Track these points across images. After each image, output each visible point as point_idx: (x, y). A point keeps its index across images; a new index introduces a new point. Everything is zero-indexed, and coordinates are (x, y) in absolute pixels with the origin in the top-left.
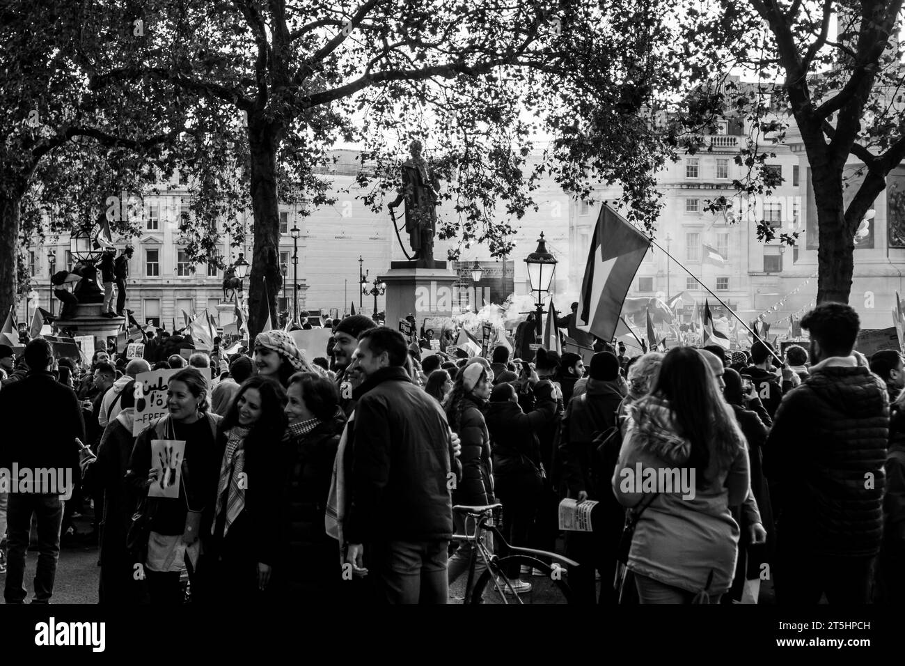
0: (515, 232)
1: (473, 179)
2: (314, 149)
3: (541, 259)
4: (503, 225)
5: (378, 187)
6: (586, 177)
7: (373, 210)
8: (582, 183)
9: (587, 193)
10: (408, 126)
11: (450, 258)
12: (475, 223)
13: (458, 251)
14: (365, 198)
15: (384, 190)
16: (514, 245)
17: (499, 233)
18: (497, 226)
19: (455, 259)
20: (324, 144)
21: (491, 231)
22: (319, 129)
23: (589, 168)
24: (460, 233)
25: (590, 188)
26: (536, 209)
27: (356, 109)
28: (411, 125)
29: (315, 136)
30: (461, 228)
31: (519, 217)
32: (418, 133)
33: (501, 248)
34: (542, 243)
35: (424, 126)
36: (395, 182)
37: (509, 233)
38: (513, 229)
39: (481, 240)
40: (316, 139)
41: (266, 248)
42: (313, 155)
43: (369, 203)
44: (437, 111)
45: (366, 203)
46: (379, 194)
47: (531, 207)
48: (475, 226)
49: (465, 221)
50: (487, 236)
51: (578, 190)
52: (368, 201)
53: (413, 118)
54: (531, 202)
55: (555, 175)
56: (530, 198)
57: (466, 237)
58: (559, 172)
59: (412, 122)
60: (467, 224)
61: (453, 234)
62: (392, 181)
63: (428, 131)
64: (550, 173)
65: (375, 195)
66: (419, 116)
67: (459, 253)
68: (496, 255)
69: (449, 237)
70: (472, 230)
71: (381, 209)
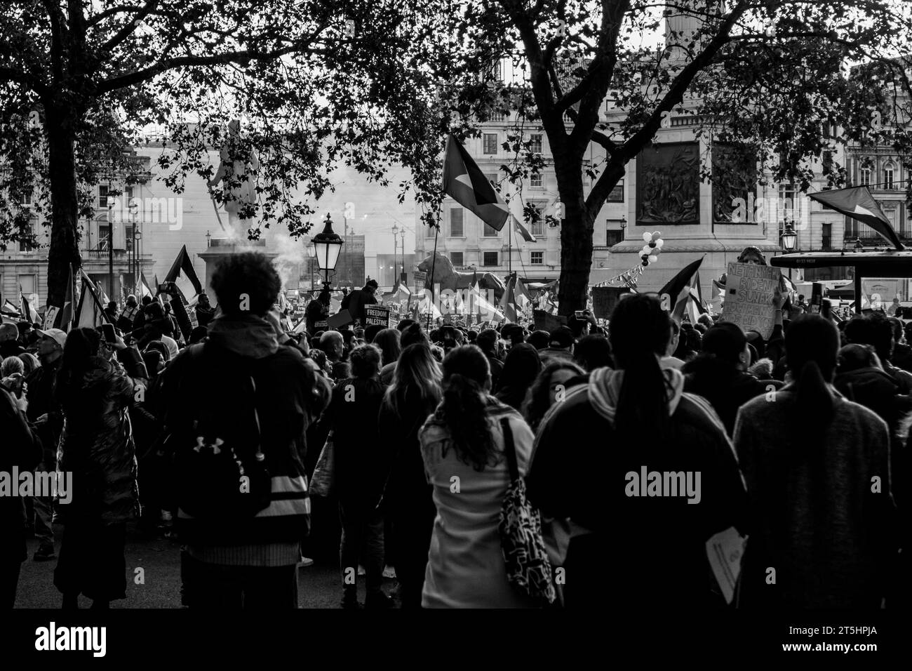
0: (313, 212)
1: (274, 160)
2: (127, 129)
3: (327, 239)
4: (301, 205)
5: (179, 169)
6: (379, 159)
7: (175, 191)
8: (376, 165)
9: (381, 174)
10: (209, 109)
11: (250, 238)
12: (274, 203)
13: (258, 231)
14: (167, 181)
15: (186, 172)
16: (312, 225)
17: (298, 214)
18: (297, 207)
19: (255, 238)
20: (137, 124)
21: (290, 212)
22: (132, 110)
23: (380, 151)
24: (260, 213)
25: (384, 170)
26: (333, 190)
27: (157, 92)
28: (213, 108)
29: (128, 117)
30: (260, 208)
31: (317, 198)
32: (218, 116)
33: (300, 228)
34: (328, 224)
35: (224, 110)
36: (196, 165)
37: (307, 213)
38: (311, 210)
39: (280, 220)
40: (129, 119)
41: (64, 229)
42: (125, 135)
43: (170, 185)
44: (237, 94)
45: (168, 185)
46: (180, 176)
47: (328, 188)
48: (274, 206)
49: (265, 202)
50: (286, 216)
51: (373, 172)
52: (170, 182)
53: (214, 101)
54: (328, 184)
55: (346, 158)
56: (327, 179)
57: (266, 217)
58: (350, 156)
59: (213, 105)
60: (267, 205)
61: (253, 214)
62: (193, 163)
63: (229, 114)
64: (342, 156)
65: (176, 177)
66: (220, 100)
67: (259, 233)
68: (296, 234)
69: (249, 218)
70: (272, 210)
71: (183, 190)
